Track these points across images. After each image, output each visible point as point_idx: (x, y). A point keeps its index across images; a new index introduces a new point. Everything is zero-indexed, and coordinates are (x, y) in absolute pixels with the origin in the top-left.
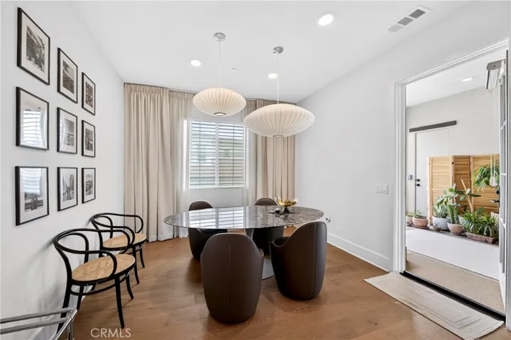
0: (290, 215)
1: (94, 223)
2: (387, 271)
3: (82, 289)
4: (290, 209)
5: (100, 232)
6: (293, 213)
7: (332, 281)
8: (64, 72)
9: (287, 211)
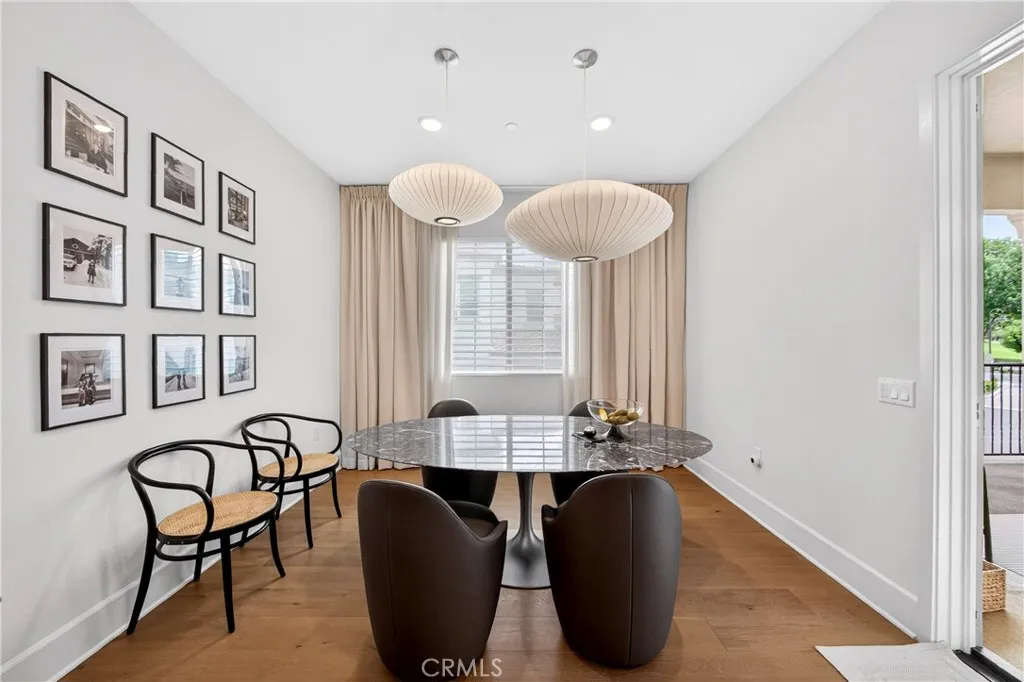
0: (623, 446)
1: (246, 434)
2: (912, 635)
3: (201, 548)
4: (623, 429)
5: (251, 449)
6: (629, 441)
7: (714, 629)
8: (166, 173)
9: (616, 435)
